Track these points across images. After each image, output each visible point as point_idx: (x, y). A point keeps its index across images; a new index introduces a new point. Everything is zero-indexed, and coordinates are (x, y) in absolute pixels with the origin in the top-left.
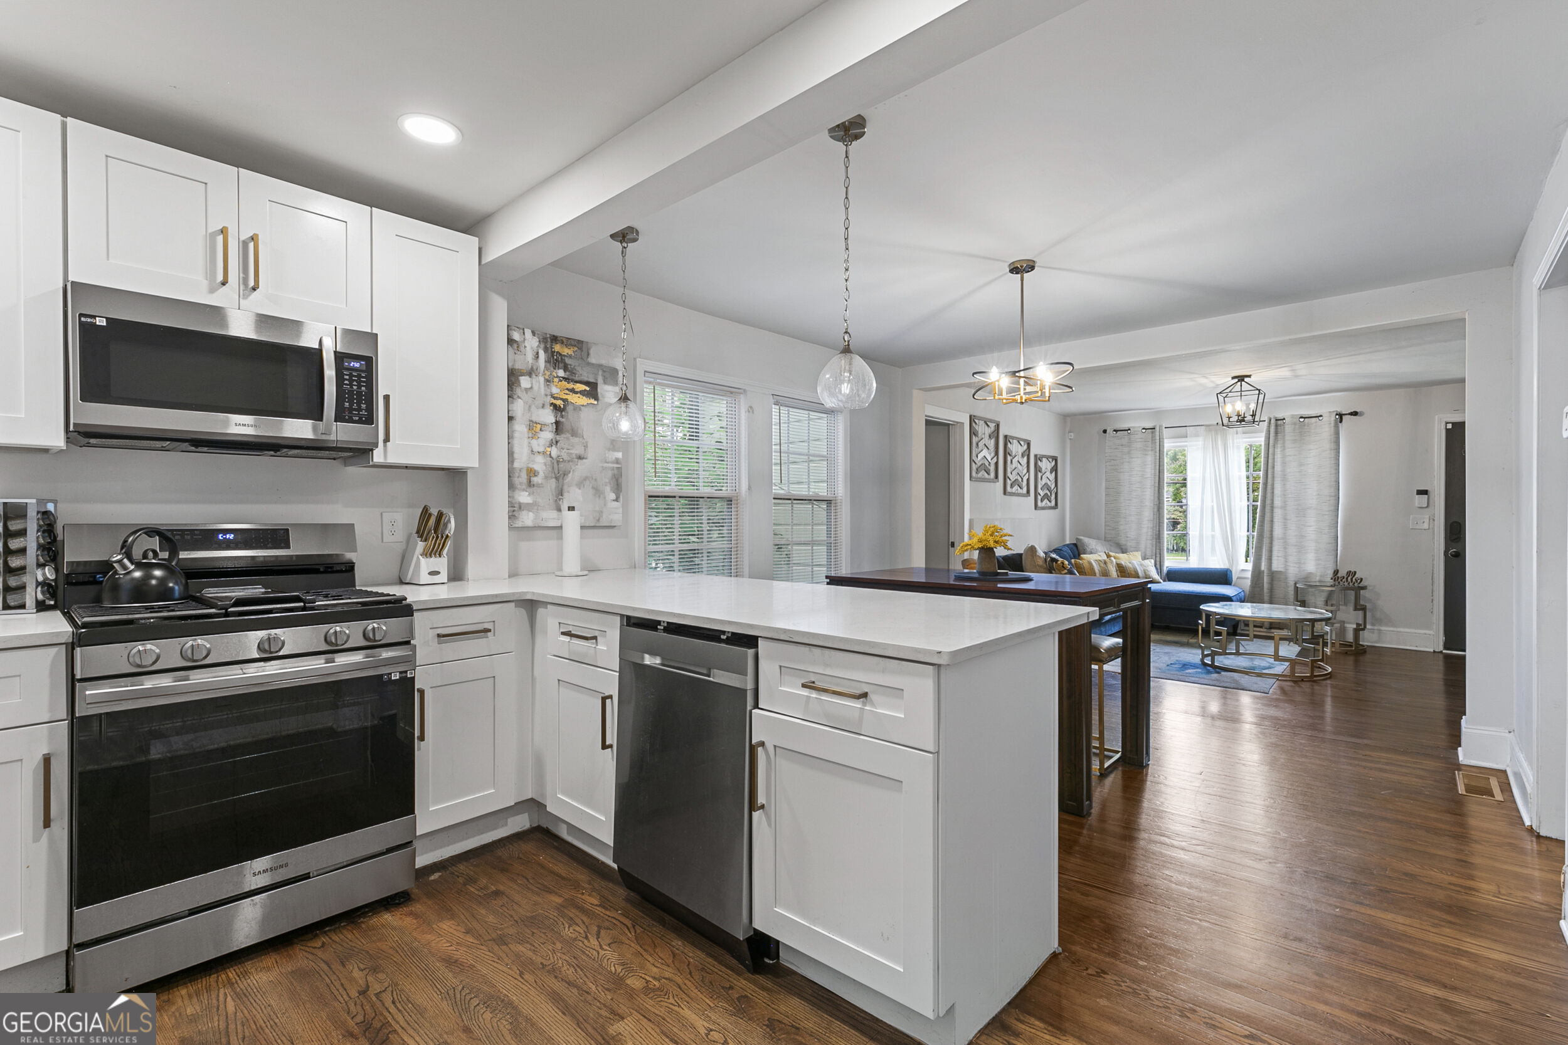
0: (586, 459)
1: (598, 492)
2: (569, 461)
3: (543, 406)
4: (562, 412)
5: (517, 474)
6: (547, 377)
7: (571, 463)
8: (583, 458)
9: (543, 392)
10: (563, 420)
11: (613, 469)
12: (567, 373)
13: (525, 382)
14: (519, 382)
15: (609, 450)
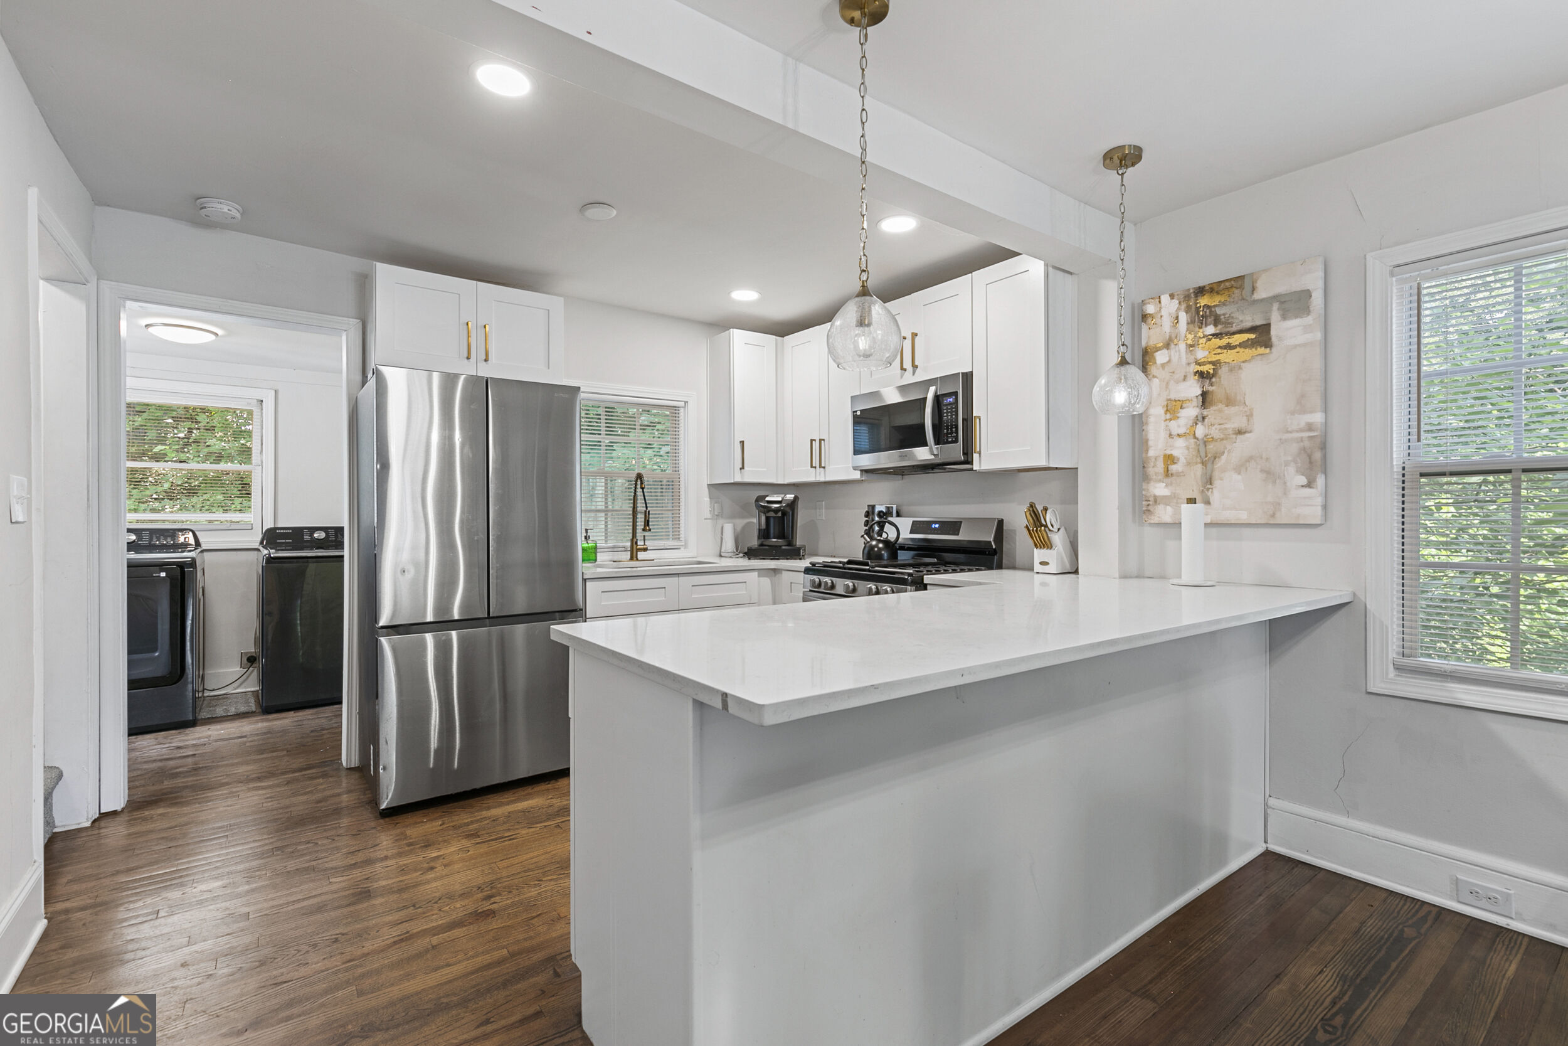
0: (1251, 432)
1: (1270, 475)
2: (1222, 439)
3: (1185, 378)
4: (1211, 378)
5: (1152, 464)
6: (1189, 342)
7: (1224, 441)
8: (1245, 433)
9: (1184, 361)
10: (1214, 388)
11: (1302, 439)
12: (1220, 327)
13: (1161, 357)
14: (1155, 359)
15: (1293, 413)
